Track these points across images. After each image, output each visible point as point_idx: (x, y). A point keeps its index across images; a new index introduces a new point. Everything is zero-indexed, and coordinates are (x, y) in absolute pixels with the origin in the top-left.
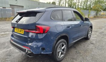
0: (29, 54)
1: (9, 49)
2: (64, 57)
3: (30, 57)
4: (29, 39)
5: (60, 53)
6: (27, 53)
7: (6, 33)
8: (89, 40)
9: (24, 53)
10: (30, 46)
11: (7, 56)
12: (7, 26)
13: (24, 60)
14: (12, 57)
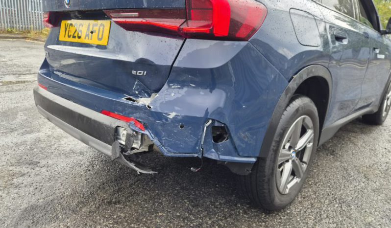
0: (138, 158)
3: (139, 170)
4: (140, 73)
6: (123, 150)
9: (107, 150)
10: (145, 109)
11: (19, 163)
13: (102, 187)
14: (44, 170)
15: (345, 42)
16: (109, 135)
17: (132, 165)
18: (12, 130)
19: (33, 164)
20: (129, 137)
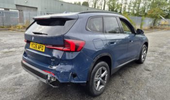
0: (53, 83)
1: (18, 75)
2: (104, 90)
3: (53, 87)
4: (53, 60)
5: (99, 82)
6: (49, 81)
7: (11, 50)
8: (142, 65)
9: (45, 81)
10: (54, 70)
11: (16, 85)
12: (11, 39)
13: (43, 91)
14: (24, 87)
15: (115, 43)
16: (45, 77)
17: (52, 85)
18: (12, 73)
19: (20, 85)
20: (50, 78)
